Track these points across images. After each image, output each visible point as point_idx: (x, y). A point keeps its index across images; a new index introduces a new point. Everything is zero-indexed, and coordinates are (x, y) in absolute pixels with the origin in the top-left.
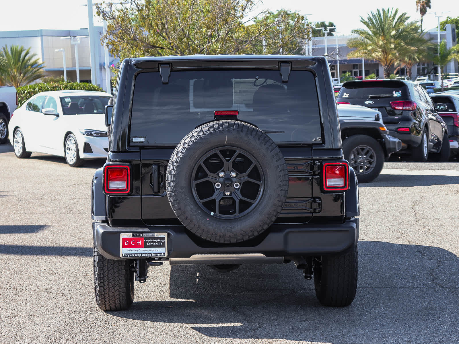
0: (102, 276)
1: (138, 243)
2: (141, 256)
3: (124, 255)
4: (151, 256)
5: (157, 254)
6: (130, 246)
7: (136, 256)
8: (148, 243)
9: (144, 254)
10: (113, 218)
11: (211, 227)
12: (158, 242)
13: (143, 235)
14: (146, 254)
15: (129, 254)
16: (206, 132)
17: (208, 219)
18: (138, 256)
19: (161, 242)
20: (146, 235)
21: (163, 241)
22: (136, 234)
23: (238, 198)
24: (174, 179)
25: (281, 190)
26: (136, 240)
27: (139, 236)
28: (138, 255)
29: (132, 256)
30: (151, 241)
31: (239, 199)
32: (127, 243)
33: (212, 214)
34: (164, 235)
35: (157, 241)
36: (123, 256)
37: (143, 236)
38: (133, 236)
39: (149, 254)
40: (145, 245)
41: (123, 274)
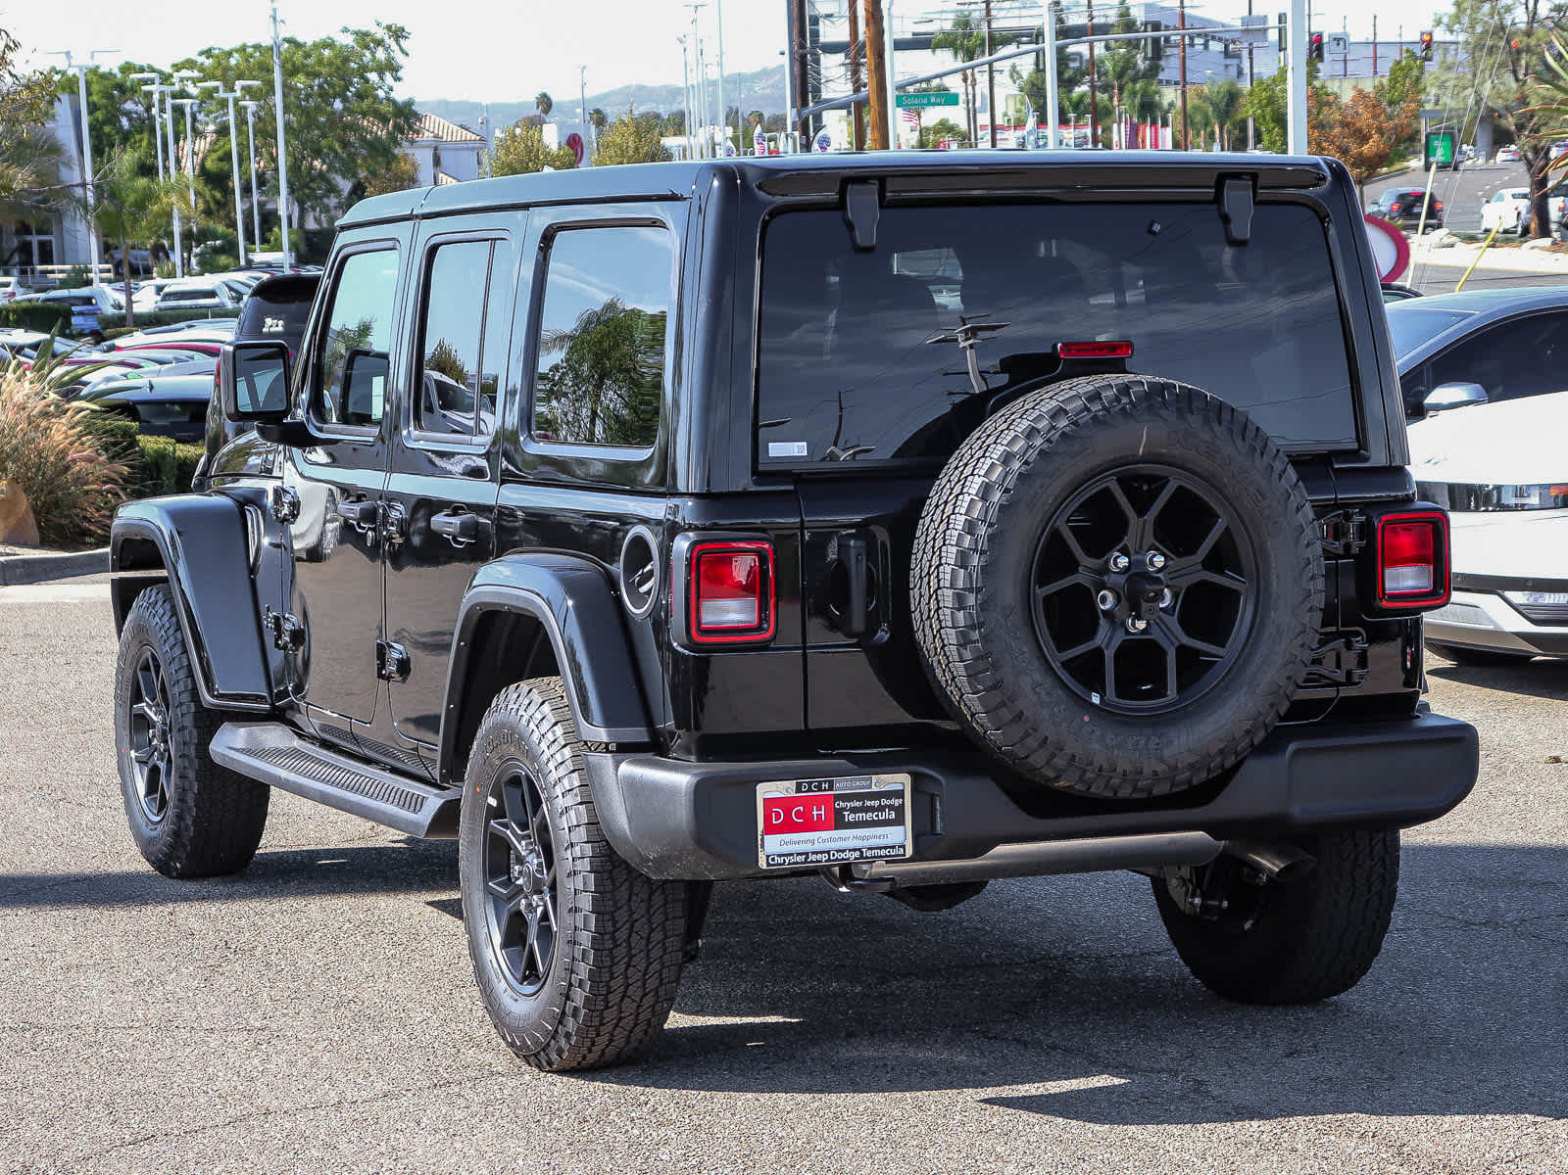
0: (609, 944)
1: (815, 813)
2: (829, 860)
3: (773, 859)
4: (861, 857)
5: (881, 848)
6: (788, 827)
7: (812, 862)
8: (846, 813)
9: (838, 851)
10: (702, 732)
11: (1096, 746)
12: (881, 808)
13: (831, 784)
14: (843, 851)
15: (792, 854)
16: (1078, 414)
17: (1086, 719)
18: (817, 861)
19: (891, 807)
20: (843, 785)
21: (897, 802)
22: (810, 784)
23: (1174, 640)
24: (980, 581)
25: (1311, 609)
26: (808, 803)
27: (820, 790)
28: (819, 857)
29: (797, 863)
30: (858, 804)
31: (1177, 644)
32: (778, 817)
33: (1096, 699)
34: (900, 781)
35: (876, 803)
36: (768, 864)
37: (831, 788)
38: (798, 790)
39: (855, 850)
40: (839, 823)
41: (676, 933)
